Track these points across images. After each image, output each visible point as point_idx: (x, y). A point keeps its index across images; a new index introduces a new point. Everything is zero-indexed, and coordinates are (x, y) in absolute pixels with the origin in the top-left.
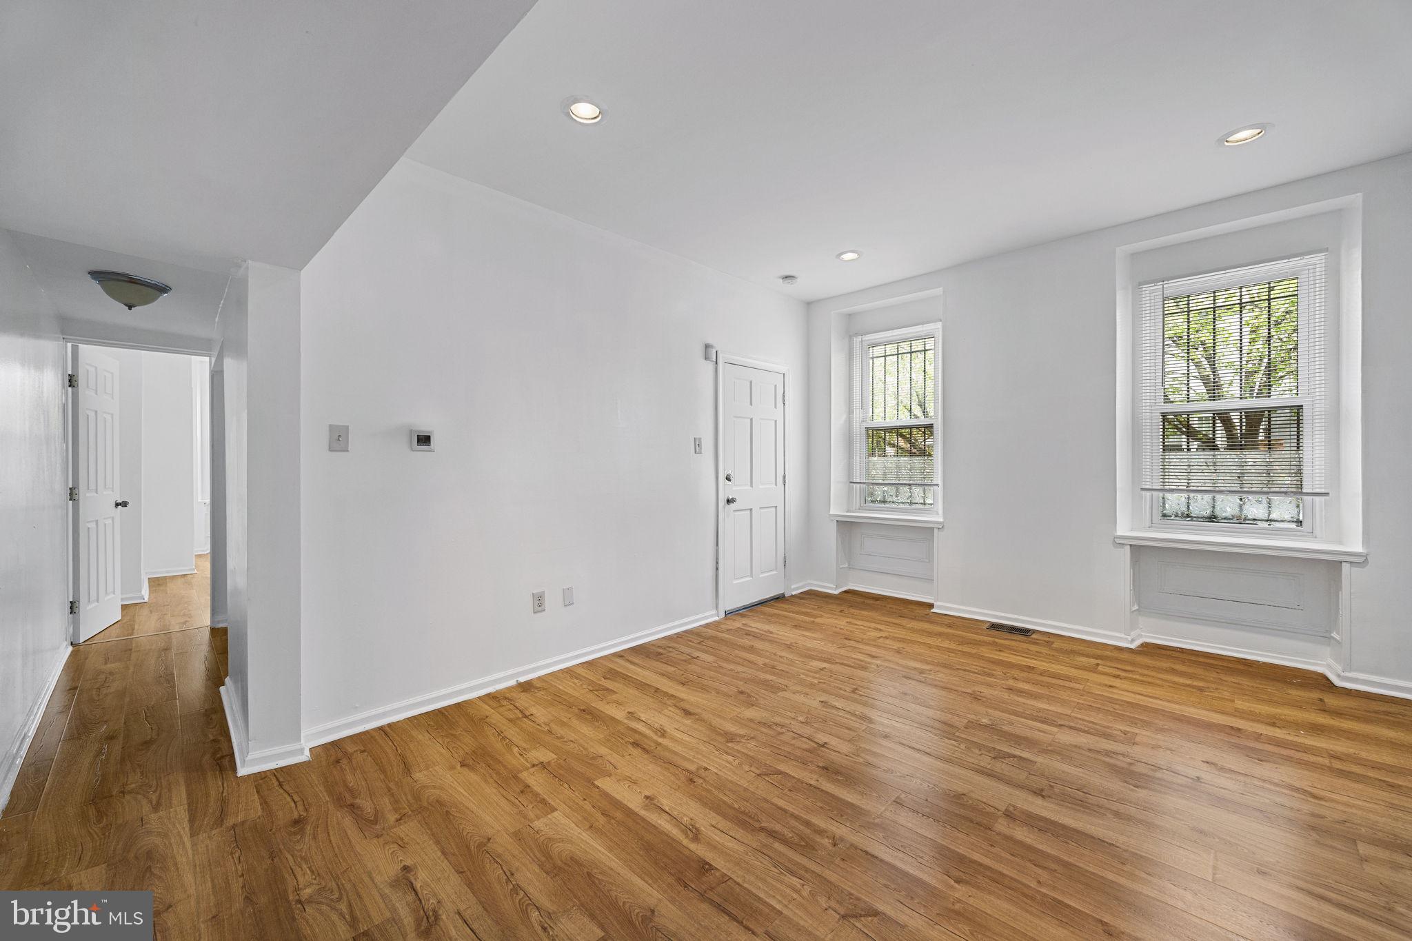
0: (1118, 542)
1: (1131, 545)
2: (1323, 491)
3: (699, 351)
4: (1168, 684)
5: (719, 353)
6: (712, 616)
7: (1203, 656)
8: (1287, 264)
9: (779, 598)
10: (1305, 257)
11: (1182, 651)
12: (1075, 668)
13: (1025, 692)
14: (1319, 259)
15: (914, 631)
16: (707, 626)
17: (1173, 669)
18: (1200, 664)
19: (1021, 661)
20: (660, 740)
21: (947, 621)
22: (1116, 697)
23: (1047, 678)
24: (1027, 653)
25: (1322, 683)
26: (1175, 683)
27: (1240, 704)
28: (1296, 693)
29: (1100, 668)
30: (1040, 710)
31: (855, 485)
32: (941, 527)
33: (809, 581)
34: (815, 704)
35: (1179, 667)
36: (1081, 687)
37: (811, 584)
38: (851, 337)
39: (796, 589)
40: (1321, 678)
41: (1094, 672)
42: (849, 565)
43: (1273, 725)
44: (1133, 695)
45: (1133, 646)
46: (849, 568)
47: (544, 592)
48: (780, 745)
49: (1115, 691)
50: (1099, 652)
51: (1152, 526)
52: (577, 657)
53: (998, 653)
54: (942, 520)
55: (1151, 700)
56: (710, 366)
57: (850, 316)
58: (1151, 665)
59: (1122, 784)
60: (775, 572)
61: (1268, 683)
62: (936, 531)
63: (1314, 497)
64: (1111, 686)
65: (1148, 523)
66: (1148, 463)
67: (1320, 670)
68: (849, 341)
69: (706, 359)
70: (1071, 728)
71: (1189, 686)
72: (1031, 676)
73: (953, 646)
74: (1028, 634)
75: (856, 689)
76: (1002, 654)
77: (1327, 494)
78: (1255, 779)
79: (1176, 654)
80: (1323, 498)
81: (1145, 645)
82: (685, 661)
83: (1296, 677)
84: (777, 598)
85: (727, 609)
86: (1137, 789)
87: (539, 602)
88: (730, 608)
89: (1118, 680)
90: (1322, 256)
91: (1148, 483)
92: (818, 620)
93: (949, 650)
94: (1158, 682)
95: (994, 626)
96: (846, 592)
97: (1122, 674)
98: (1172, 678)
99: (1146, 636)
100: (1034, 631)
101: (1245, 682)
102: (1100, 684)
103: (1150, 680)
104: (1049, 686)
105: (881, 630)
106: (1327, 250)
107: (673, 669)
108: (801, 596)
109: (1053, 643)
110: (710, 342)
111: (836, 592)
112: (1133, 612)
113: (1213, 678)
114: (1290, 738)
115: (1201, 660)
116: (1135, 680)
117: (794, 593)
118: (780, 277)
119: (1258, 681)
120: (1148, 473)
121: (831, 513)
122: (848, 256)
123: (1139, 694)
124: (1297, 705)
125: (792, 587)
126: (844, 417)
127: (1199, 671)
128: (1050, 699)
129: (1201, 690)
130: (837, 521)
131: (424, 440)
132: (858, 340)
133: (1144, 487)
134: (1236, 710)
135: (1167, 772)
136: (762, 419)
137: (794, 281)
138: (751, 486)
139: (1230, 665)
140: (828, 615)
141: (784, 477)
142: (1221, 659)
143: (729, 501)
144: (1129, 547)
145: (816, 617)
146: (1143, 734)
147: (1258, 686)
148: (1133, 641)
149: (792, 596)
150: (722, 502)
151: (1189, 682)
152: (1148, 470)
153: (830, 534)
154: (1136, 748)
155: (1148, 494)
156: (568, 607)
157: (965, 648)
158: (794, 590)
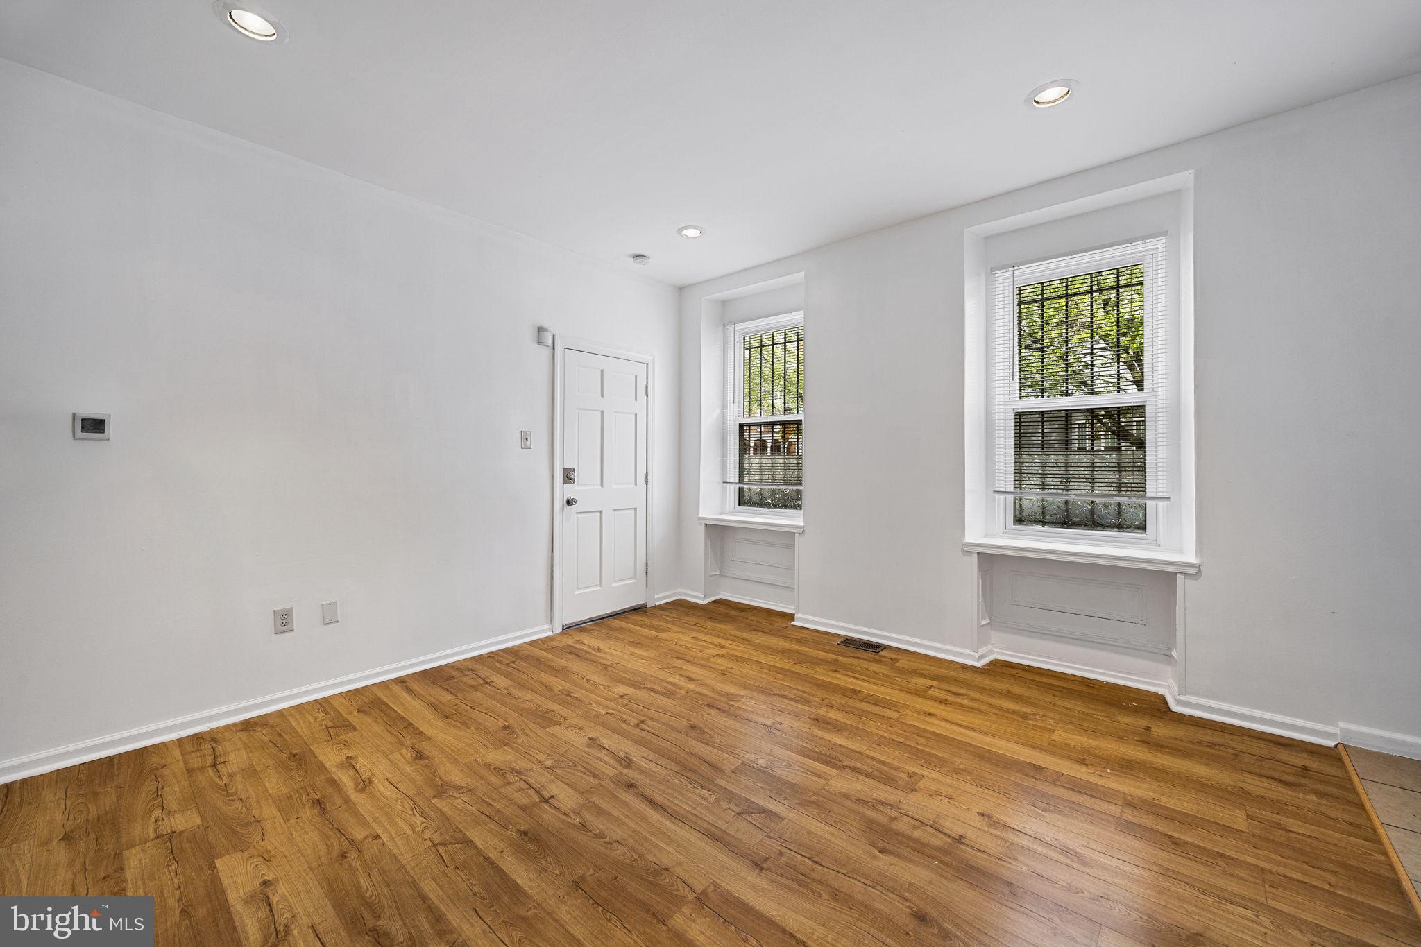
0: (967, 550)
1: (979, 554)
2: (1165, 495)
3: (530, 335)
4: (993, 711)
5: (556, 337)
6: (544, 631)
7: (1047, 675)
8: (1129, 248)
9: (639, 610)
10: (1147, 241)
11: (1030, 669)
12: (905, 692)
13: (829, 723)
14: (1159, 244)
15: (758, 647)
16: (534, 643)
17: (1009, 692)
18: (1038, 683)
19: (851, 683)
20: (355, 797)
21: (800, 635)
22: (928, 728)
23: (869, 705)
24: (863, 674)
25: (1156, 707)
26: (1000, 709)
27: (1060, 736)
28: (1126, 720)
29: (931, 692)
30: (833, 746)
31: (728, 485)
32: (801, 532)
33: (680, 590)
34: (580, 741)
35: (1017, 690)
36: (895, 715)
37: (679, 593)
38: (725, 326)
39: (660, 599)
40: (1158, 701)
41: (923, 697)
42: (721, 572)
43: (1082, 762)
44: (947, 725)
45: (979, 664)
46: (722, 575)
47: (292, 608)
48: (494, 800)
49: (931, 720)
50: (941, 671)
51: (1006, 531)
52: (342, 684)
53: (831, 673)
54: (802, 524)
55: (964, 731)
56: (544, 353)
57: (724, 303)
58: (988, 688)
59: (866, 847)
60: (635, 581)
61: (1100, 708)
62: (797, 535)
63: (1158, 502)
64: (930, 714)
65: (1002, 529)
66: (1002, 464)
67: (1161, 691)
68: (724, 330)
69: (539, 343)
70: (855, 770)
71: (1014, 712)
72: (851, 702)
73: (787, 665)
74: (878, 651)
75: (642, 722)
76: (835, 675)
77: (1167, 498)
78: (1026, 837)
79: (1021, 673)
80: (1165, 503)
81: (996, 664)
82: (473, 687)
83: (1133, 700)
84: (635, 609)
85: (565, 623)
86: (881, 855)
87: (284, 621)
88: (567, 623)
89: (942, 707)
90: (1163, 240)
91: (1002, 486)
92: (664, 636)
93: (781, 671)
94: (984, 708)
95: (848, 642)
96: (715, 602)
97: (951, 698)
98: (999, 702)
99: (999, 653)
100: (885, 647)
101: (1077, 706)
102: (919, 712)
103: (976, 705)
104: (860, 714)
105: (723, 647)
106: (1166, 233)
107: (449, 697)
108: (666, 606)
109: (898, 660)
110: (545, 324)
111: (703, 602)
112: (982, 626)
113: (1046, 702)
114: (1091, 779)
115: (1045, 680)
116: (960, 705)
117: (658, 603)
118: (630, 256)
119: (1091, 706)
120: (1002, 475)
121: (700, 515)
122: (691, 233)
123: (955, 724)
124: (1119, 737)
125: (656, 597)
126: (718, 412)
127: (1034, 693)
128: (855, 732)
129: (1025, 717)
130: (706, 525)
131: (95, 425)
132: (730, 329)
133: (997, 489)
134: (1052, 743)
135: (930, 830)
136: (617, 412)
137: (646, 261)
138: (602, 485)
139: (1072, 686)
140: (680, 630)
141: (646, 476)
142: (1064, 679)
143: (569, 503)
144: (976, 555)
145: (663, 630)
146: (932, 777)
147: (1090, 711)
148: (980, 658)
149: (655, 607)
150: (558, 504)
151: (1016, 707)
152: (1002, 471)
153: (698, 540)
154: (913, 797)
155: (1002, 497)
156: (328, 626)
157: (799, 669)
158: (659, 599)
